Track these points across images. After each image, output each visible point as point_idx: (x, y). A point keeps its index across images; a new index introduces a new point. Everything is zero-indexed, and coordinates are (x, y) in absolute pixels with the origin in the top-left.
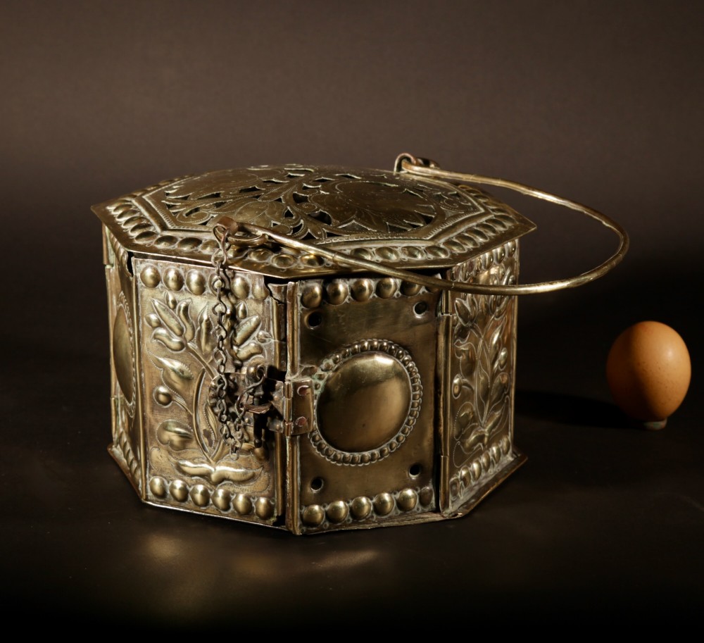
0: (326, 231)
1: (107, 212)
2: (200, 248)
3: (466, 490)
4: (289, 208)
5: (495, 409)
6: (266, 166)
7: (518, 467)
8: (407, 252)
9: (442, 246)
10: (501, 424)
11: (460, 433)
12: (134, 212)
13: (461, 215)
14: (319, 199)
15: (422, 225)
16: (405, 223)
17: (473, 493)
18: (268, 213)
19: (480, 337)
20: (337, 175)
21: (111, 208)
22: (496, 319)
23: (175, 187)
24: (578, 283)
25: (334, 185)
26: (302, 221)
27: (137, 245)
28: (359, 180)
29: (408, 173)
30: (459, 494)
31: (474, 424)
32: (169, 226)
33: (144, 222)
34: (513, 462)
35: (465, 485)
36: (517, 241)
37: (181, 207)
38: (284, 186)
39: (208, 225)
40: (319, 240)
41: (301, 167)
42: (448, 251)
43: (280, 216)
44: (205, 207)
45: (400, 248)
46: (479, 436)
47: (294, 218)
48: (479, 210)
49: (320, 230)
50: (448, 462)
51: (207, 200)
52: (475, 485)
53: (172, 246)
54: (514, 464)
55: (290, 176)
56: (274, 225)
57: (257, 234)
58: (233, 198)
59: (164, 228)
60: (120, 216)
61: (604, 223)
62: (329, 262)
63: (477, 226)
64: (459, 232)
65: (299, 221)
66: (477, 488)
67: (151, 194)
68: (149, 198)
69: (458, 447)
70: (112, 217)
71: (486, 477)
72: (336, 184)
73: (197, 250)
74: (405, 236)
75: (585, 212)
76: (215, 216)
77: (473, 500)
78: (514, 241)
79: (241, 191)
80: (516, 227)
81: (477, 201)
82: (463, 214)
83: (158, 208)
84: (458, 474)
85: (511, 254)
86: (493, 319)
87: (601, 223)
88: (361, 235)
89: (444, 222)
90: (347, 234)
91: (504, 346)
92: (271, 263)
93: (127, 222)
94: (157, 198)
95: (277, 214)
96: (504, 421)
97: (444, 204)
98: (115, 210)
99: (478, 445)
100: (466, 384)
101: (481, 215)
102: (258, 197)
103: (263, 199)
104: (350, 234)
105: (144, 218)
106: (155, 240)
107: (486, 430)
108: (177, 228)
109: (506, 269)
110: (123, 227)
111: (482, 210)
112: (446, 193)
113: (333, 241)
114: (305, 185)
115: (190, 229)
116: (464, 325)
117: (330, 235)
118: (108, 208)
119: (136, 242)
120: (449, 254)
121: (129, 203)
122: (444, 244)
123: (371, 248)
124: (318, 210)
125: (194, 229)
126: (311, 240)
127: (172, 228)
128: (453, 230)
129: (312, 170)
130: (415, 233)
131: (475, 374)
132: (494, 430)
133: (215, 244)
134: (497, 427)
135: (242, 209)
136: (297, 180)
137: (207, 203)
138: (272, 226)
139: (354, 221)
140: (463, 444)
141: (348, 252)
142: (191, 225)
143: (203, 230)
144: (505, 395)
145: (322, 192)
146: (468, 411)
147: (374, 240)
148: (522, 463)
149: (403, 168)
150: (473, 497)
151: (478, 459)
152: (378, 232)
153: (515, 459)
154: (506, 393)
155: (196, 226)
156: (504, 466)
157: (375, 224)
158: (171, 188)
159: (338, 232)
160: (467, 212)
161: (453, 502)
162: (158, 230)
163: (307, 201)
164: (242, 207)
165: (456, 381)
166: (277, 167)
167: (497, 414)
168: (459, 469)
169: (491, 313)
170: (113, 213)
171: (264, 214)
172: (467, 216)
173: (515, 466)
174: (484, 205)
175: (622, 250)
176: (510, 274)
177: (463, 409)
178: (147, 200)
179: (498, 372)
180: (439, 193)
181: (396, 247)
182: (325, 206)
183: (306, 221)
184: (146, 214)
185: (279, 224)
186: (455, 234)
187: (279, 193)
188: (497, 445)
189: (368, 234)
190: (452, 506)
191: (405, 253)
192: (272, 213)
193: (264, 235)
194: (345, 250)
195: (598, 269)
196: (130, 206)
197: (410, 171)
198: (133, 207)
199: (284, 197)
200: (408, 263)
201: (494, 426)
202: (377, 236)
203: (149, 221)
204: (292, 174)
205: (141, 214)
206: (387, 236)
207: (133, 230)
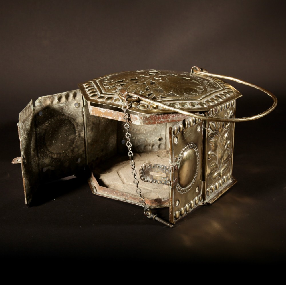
0: (161, 96)
1: (83, 86)
2: (113, 101)
3: (213, 193)
4: (148, 86)
5: (225, 163)
6: (143, 70)
7: (233, 185)
8: (191, 105)
9: (205, 103)
10: (227, 169)
11: (211, 172)
12: (92, 86)
13: (213, 90)
14: (160, 83)
15: (198, 94)
16: (191, 93)
17: (215, 194)
18: (140, 89)
19: (219, 137)
20: (168, 74)
21: (84, 85)
22: (226, 130)
23: (108, 78)
24: (256, 118)
25: (166, 78)
26: (152, 92)
27: (90, 99)
28: (176, 76)
29: (196, 74)
30: (210, 195)
31: (216, 169)
32: (103, 92)
33: (94, 90)
34: (231, 182)
35: (212, 191)
36: (235, 100)
37: (109, 85)
38: (147, 78)
39: (117, 92)
40: (158, 99)
41: (155, 71)
42: (207, 104)
43: (144, 90)
44: (117, 86)
45: (188, 103)
46: (218, 173)
47: (149, 90)
48: (221, 89)
49: (158, 96)
50: (206, 183)
51: (118, 83)
52: (216, 192)
53: (103, 100)
54: (232, 183)
55: (150, 74)
56: (142, 93)
57: (134, 97)
58: (128, 82)
59: (101, 93)
60: (87, 88)
61: (268, 94)
62: (161, 108)
63: (220, 95)
64: (212, 97)
65: (151, 92)
66: (217, 192)
67: (99, 80)
68: (98, 81)
69: (210, 178)
70: (84, 88)
71: (221, 188)
72: (167, 78)
73: (112, 102)
74: (191, 98)
75: (261, 90)
76: (120, 89)
77: (215, 197)
78: (234, 100)
79: (132, 80)
80: (234, 95)
81: (220, 85)
82: (214, 90)
83: (101, 85)
84: (209, 188)
85: (232, 106)
86: (225, 130)
87: (267, 94)
88: (174, 98)
89: (206, 93)
90: (169, 97)
91: (229, 140)
92: (139, 108)
93: (89, 90)
94: (101, 82)
95: (143, 89)
96: (228, 167)
97: (207, 86)
98: (85, 86)
99: (218, 177)
100: (213, 154)
101: (221, 90)
102: (137, 82)
103: (138, 83)
104: (170, 97)
105: (95, 89)
106: (97, 97)
107: (221, 171)
108: (106, 93)
109: (230, 111)
110: (87, 92)
111: (222, 89)
112: (209, 82)
113: (163, 100)
114: (155, 78)
115: (110, 94)
116: (213, 132)
117: (162, 97)
118: (83, 85)
119: (91, 98)
120: (207, 106)
121: (91, 83)
122: (206, 102)
123: (177, 103)
124: (159, 87)
125: (112, 94)
126: (155, 99)
127: (104, 93)
128: (210, 96)
129: (159, 72)
130: (195, 97)
131: (217, 150)
132: (224, 171)
133: (119, 100)
134: (226, 170)
135: (130, 87)
136: (152, 76)
137: (118, 84)
138: (141, 93)
139: (172, 92)
140: (212, 176)
141: (169, 104)
142: (111, 92)
143: (115, 94)
144: (229, 158)
145: (161, 81)
146: (214, 164)
147: (179, 100)
148: (235, 183)
149: (194, 72)
150: (215, 196)
151: (218, 182)
152: (181, 96)
153: (233, 181)
154: (229, 157)
155: (113, 93)
156: (228, 184)
157: (180, 93)
158: (107, 78)
159: (165, 96)
160: (216, 89)
161: (207, 198)
162: (99, 94)
163: (155, 84)
164: (130, 86)
165: (209, 153)
166: (146, 71)
167: (226, 165)
168: (210, 186)
169: (223, 127)
170: (85, 87)
171: (138, 89)
172: (216, 91)
173: (232, 184)
174: (223, 86)
175: (274, 105)
176: (232, 113)
177: (212, 164)
178: (97, 82)
179: (226, 149)
180: (206, 82)
181: (187, 103)
182: (161, 86)
183: (154, 92)
184: (96, 87)
185: (143, 93)
186: (211, 98)
187: (145, 81)
188: (225, 176)
189: (177, 97)
190: (207, 200)
191: (190, 105)
192: (141, 88)
193: (137, 97)
194: (167, 103)
195: (264, 113)
196: (91, 84)
197: (197, 73)
198: (92, 84)
199: (146, 83)
200: (191, 109)
201: (224, 169)
202: (180, 98)
203: (96, 90)
204: (151, 74)
205: (94, 87)
206: (184, 98)
207: (90, 93)
